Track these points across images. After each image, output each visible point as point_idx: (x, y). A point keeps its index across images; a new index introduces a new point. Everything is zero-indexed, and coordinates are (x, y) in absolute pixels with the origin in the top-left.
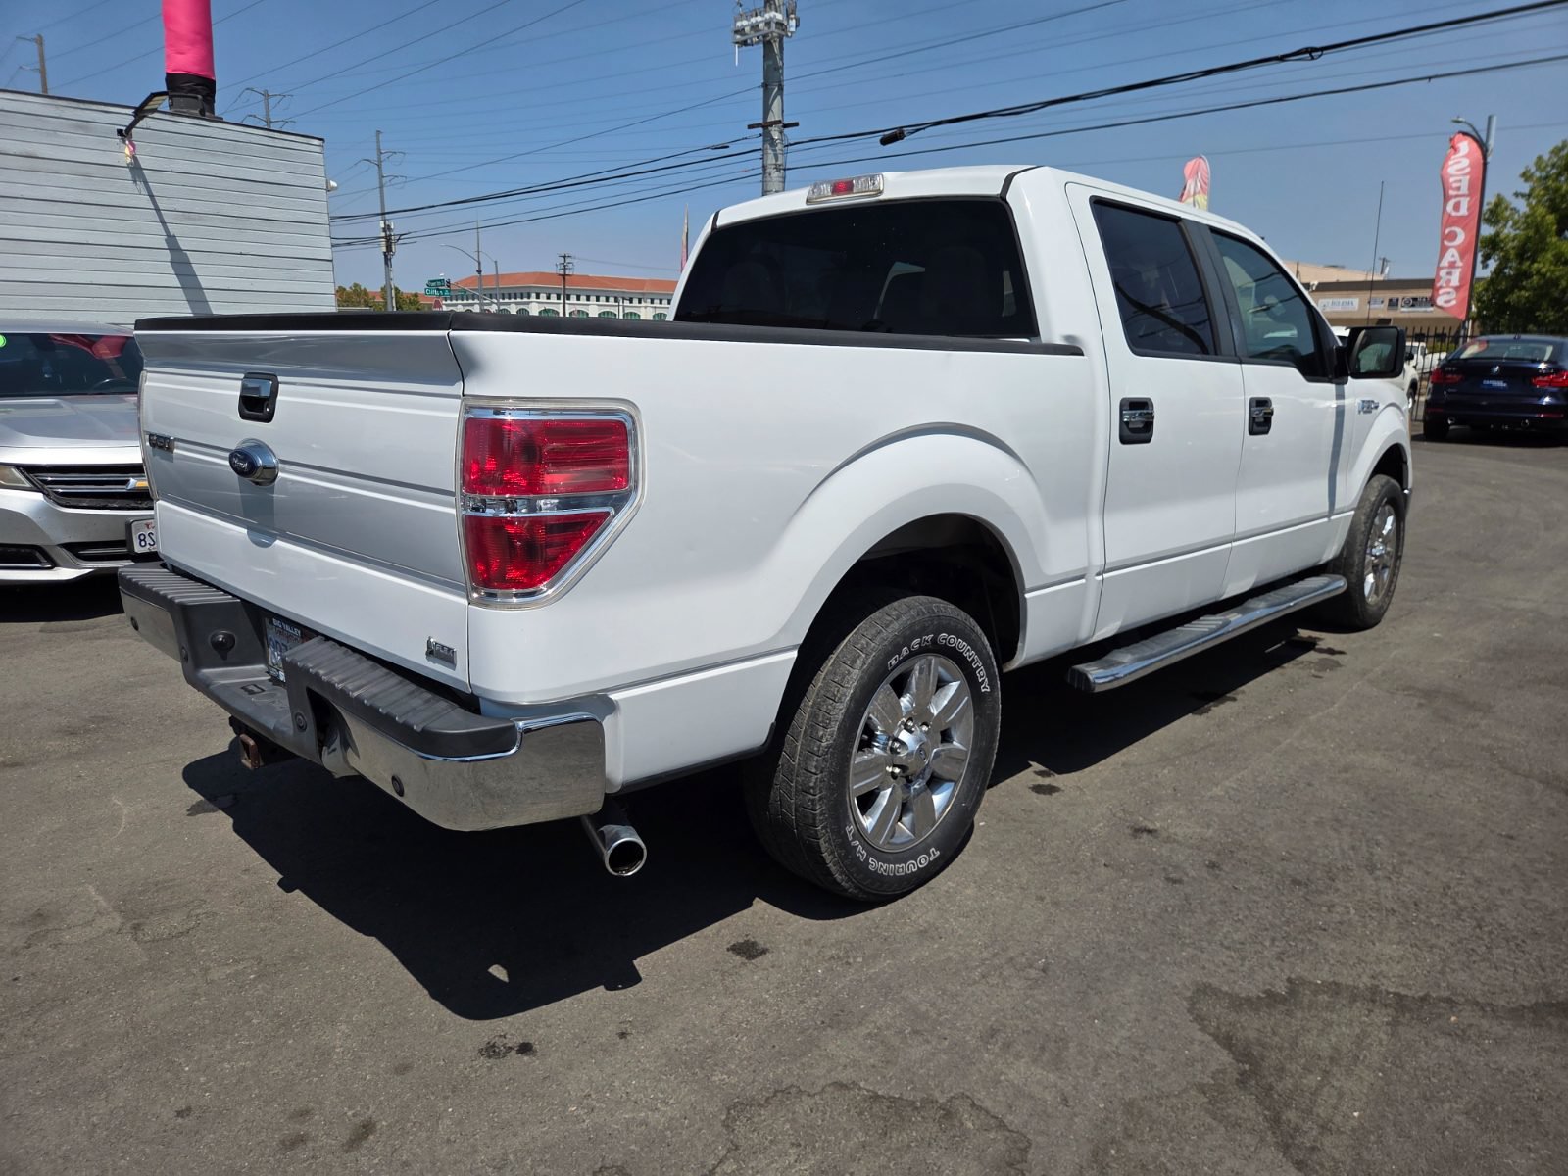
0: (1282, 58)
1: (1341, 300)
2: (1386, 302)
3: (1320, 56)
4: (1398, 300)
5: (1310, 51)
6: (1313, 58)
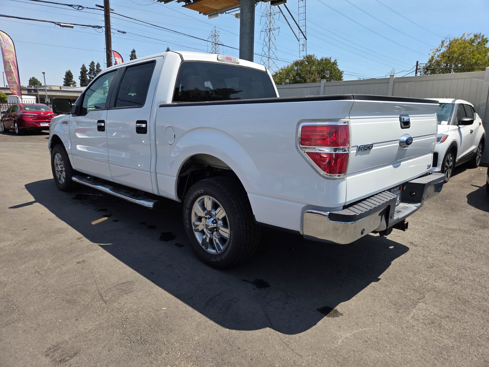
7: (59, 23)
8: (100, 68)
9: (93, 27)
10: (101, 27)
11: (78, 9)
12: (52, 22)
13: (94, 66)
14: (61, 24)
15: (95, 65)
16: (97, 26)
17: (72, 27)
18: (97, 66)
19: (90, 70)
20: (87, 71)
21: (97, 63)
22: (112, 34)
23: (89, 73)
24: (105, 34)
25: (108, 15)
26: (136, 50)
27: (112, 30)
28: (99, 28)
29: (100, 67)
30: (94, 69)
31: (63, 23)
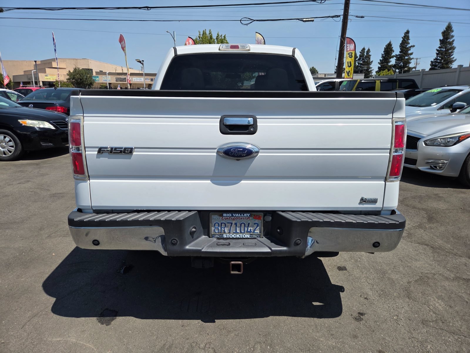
0: (140, 8)
1: (139, 78)
2: (150, 79)
3: (150, 9)
4: (153, 79)
5: (147, 7)
6: (148, 10)
7: (302, 19)
8: (369, 54)
9: (332, 17)
10: (339, 16)
11: (321, 3)
12: (296, 19)
13: (364, 52)
14: (304, 20)
15: (366, 51)
16: (336, 16)
17: (313, 21)
18: (367, 52)
19: (360, 56)
20: (357, 57)
21: (368, 49)
22: (349, 21)
23: (358, 59)
24: (342, 21)
25: (348, 3)
26: (410, 31)
27: (349, 17)
28: (337, 17)
29: (370, 52)
30: (364, 55)
31: (305, 19)
